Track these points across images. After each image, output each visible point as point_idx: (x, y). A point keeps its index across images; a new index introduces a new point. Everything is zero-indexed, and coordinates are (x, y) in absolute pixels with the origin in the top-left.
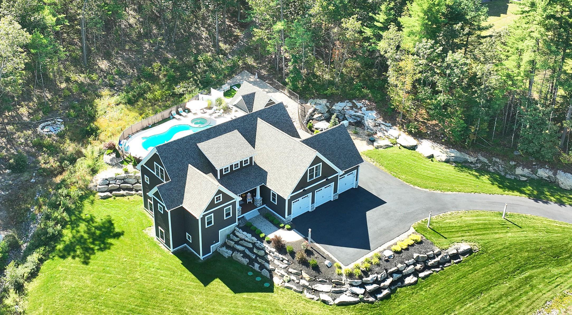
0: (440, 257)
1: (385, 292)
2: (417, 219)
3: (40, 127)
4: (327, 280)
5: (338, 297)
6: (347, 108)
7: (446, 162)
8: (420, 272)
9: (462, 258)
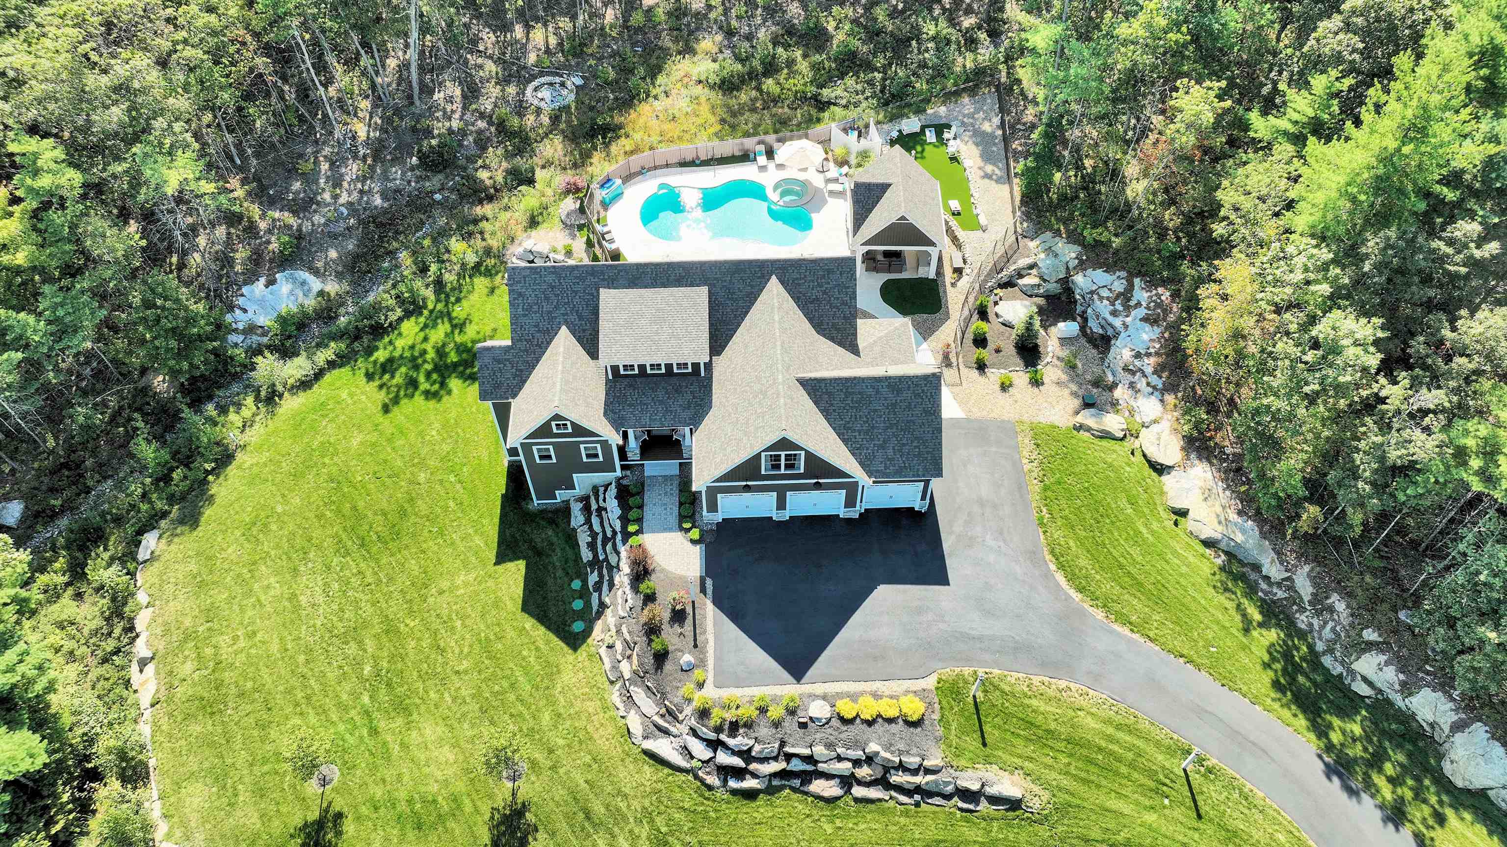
0: (930, 778)
1: (750, 783)
2: (968, 661)
3: (535, 83)
4: (659, 694)
5: (655, 738)
6: (1105, 293)
7: (1208, 543)
8: (860, 783)
9: (984, 806)
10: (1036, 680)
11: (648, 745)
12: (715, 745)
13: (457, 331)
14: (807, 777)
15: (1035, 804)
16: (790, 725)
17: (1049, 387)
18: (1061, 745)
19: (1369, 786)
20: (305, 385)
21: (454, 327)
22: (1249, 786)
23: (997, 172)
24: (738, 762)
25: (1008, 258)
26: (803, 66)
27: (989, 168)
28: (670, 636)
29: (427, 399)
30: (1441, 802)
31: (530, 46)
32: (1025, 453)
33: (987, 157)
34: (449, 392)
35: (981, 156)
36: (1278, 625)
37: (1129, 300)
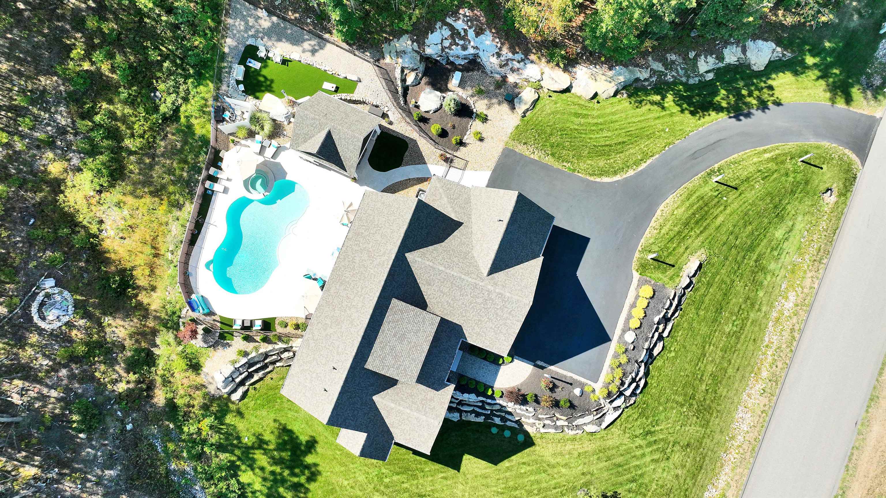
0: (676, 299)
1: (642, 384)
2: (633, 252)
3: (36, 318)
4: (586, 412)
6: (447, 43)
7: (615, 95)
8: (663, 331)
9: (694, 280)
10: (652, 224)
11: (604, 425)
12: (621, 394)
13: (265, 446)
14: (651, 355)
15: (704, 257)
16: (632, 354)
17: (490, 114)
18: (686, 231)
19: (749, 105)
21: (260, 447)
22: (731, 158)
23: (313, 43)
24: (633, 386)
25: (389, 81)
26: (122, 110)
27: (306, 45)
28: (560, 395)
29: (315, 480)
30: (765, 82)
32: (527, 153)
33: (296, 41)
34: (316, 465)
35: (293, 44)
36: (667, 91)
37: (459, 33)
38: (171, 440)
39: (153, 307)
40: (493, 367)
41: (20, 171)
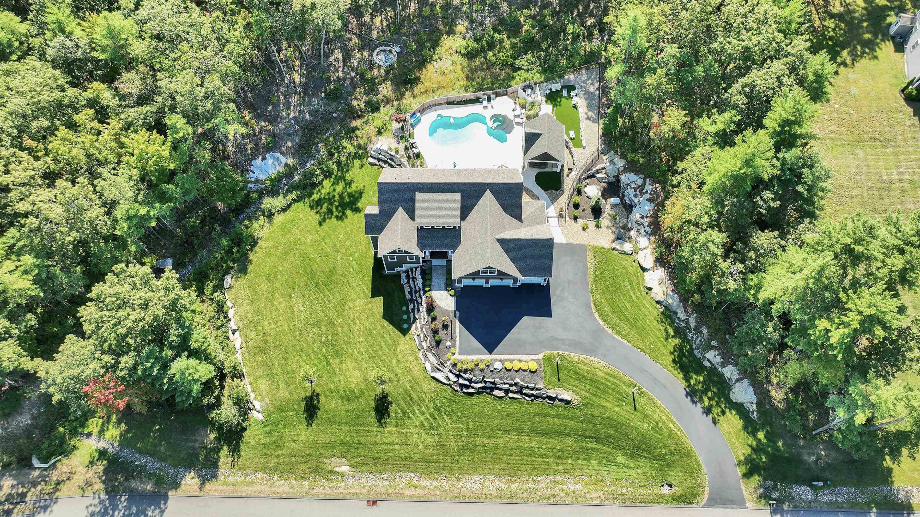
0: (538, 392)
1: (471, 390)
2: (556, 348)
3: (377, 50)
4: (437, 356)
5: (436, 372)
6: (633, 185)
7: (658, 302)
8: (512, 392)
9: (557, 402)
10: (581, 356)
11: (433, 374)
12: (458, 376)
13: (348, 186)
14: (492, 389)
15: (576, 402)
16: (487, 371)
17: (603, 229)
18: (588, 382)
19: (701, 400)
20: (284, 210)
21: (346, 184)
22: (656, 399)
23: (594, 116)
24: (467, 383)
25: (593, 164)
26: (507, 44)
27: (590, 114)
28: (442, 334)
29: (337, 220)
30: (725, 407)
31: (374, 27)
32: (589, 260)
33: (590, 107)
34: (347, 217)
35: (587, 107)
36: (680, 338)
37: (643, 189)
38: (334, 138)
39: (404, 101)
40: (443, 285)
41: (451, 14)
